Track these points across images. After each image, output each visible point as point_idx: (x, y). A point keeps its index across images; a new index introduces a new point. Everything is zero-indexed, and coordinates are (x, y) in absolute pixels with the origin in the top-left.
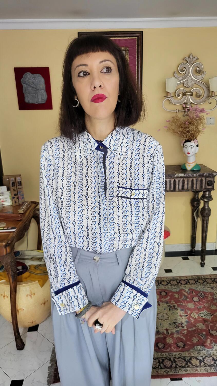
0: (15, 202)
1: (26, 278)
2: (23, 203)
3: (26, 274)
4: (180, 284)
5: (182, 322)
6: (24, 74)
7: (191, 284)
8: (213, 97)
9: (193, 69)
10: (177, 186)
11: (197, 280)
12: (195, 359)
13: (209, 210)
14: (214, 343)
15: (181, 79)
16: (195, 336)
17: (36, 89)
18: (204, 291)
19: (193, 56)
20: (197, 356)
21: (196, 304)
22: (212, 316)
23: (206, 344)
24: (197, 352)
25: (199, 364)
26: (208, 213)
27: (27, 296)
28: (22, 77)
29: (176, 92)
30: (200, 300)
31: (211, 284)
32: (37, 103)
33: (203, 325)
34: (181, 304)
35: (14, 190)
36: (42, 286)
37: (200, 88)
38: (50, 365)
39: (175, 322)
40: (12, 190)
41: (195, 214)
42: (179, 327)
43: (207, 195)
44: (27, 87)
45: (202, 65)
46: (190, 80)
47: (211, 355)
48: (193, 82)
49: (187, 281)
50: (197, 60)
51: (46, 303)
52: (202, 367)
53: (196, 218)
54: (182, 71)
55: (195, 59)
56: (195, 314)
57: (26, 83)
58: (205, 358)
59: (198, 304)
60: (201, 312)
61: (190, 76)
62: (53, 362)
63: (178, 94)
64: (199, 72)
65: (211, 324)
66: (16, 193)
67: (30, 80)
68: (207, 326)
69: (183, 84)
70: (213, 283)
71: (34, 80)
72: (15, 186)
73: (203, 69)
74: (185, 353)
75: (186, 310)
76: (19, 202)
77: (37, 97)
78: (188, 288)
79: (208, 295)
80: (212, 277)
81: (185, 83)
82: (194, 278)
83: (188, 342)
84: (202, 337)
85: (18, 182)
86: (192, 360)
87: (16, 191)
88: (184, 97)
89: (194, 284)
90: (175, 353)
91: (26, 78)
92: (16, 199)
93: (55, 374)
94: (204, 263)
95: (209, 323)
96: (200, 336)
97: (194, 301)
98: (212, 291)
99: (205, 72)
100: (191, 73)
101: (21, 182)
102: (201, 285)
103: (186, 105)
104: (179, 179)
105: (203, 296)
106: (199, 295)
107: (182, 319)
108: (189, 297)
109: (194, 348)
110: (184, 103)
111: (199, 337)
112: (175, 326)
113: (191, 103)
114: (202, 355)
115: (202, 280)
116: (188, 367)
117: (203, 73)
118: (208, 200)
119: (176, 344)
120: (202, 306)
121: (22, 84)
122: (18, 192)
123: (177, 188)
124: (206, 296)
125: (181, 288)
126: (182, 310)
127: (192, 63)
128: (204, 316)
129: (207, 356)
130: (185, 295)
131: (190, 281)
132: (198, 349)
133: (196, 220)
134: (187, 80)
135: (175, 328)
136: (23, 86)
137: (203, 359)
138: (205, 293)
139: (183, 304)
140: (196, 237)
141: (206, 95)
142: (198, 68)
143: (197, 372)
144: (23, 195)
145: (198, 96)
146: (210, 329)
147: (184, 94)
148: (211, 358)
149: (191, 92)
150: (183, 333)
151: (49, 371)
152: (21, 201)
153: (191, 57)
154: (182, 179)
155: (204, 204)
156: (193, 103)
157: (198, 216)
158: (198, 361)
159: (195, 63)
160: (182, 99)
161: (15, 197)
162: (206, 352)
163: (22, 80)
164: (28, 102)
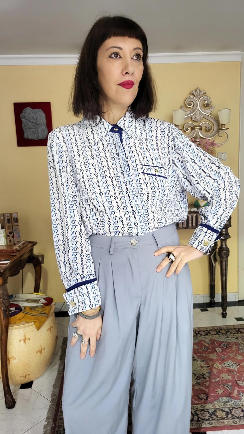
0: (10, 241)
1: (20, 319)
2: (19, 242)
3: (20, 315)
4: (199, 335)
5: (203, 373)
6: (24, 109)
7: (212, 335)
8: (223, 130)
9: (201, 103)
10: (190, 222)
11: (219, 330)
12: (220, 411)
13: (228, 250)
14: (242, 394)
15: (189, 113)
16: (219, 388)
17: (36, 124)
18: (227, 341)
19: (200, 90)
20: (224, 408)
21: (219, 354)
22: (238, 367)
23: (233, 395)
24: (222, 404)
25: (225, 416)
26: (226, 253)
27: (20, 341)
28: (22, 112)
29: (184, 126)
30: (224, 350)
31: (235, 334)
32: (37, 139)
33: (229, 375)
34: (202, 355)
35: (9, 228)
37: (209, 122)
38: (46, 423)
39: (195, 373)
40: (7, 228)
41: (212, 257)
42: (200, 378)
43: (224, 233)
44: (27, 121)
45: (210, 98)
46: (198, 114)
47: (240, 406)
48: (202, 117)
49: (207, 332)
50: (204, 94)
51: (43, 351)
52: (230, 419)
53: (213, 262)
54: (190, 104)
55: (202, 93)
56: (218, 364)
57: (26, 118)
58: (232, 409)
59: (221, 355)
60: (225, 363)
61: (198, 110)
62: (49, 420)
63: (186, 128)
64: (207, 106)
65: (238, 374)
66: (11, 230)
67: (30, 115)
68: (233, 377)
69: (191, 118)
70: (238, 333)
71: (34, 115)
72: (10, 223)
73: (211, 102)
74: (209, 406)
75: (207, 361)
76: (14, 241)
77: (37, 132)
78: (209, 339)
79: (233, 345)
80: (236, 327)
81: (194, 117)
82: (215, 329)
83: (211, 394)
84: (228, 388)
85: (14, 218)
86: (217, 412)
88: (193, 131)
89: (216, 335)
90: (196, 406)
91: (26, 113)
92: (10, 237)
93: (51, 432)
94: (226, 314)
95: (235, 373)
96: (226, 387)
97: (216, 351)
98: (236, 341)
99: (213, 106)
100: (199, 107)
101: (17, 218)
102: (223, 335)
103: (196, 139)
104: (192, 214)
105: (226, 346)
106: (222, 345)
107: (204, 370)
108: (210, 347)
109: (219, 399)
110: (194, 138)
111: (223, 388)
113: (201, 137)
114: (228, 406)
115: (225, 331)
116: (212, 420)
117: (212, 106)
118: (225, 238)
119: (197, 396)
120: (226, 356)
121: (22, 119)
122: (14, 230)
123: (190, 225)
124: (230, 346)
125: (200, 339)
126: (203, 361)
127: (200, 96)
128: (229, 366)
129: (235, 408)
130: (205, 346)
131: (210, 332)
132: (224, 400)
133: (214, 265)
134: (195, 114)
135: (196, 379)
136: (23, 121)
137: (230, 410)
138: (229, 343)
139: (204, 355)
140: (214, 285)
141: (216, 129)
142: (206, 102)
143: (223, 424)
144: (19, 234)
145: (208, 130)
146: (236, 380)
147: (193, 129)
148: (240, 410)
149: (200, 126)
150: (205, 385)
151: (45, 430)
152: (16, 240)
153: (198, 91)
154: (195, 215)
155: (222, 243)
156: (203, 137)
157: (215, 260)
158: (225, 413)
159: (202, 97)
160: (191, 134)
161: (10, 235)
162: (233, 403)
163: (21, 115)
164: (27, 137)
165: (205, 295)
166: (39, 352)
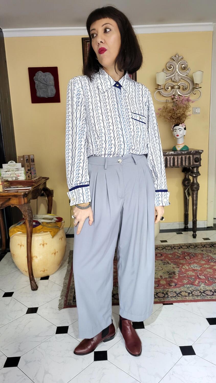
0: (29, 177)
1: (39, 230)
2: (35, 177)
3: (39, 227)
4: (173, 249)
5: (174, 271)
6: (36, 73)
7: (183, 249)
8: (197, 88)
9: (179, 66)
10: (169, 163)
11: (189, 246)
12: (184, 292)
13: (198, 185)
14: (201, 283)
15: (169, 75)
16: (185, 279)
17: (46, 85)
18: (195, 252)
19: (179, 55)
20: (187, 290)
21: (187, 260)
22: (201, 267)
23: (195, 283)
24: (186, 288)
25: (188, 295)
26: (197, 187)
27: (40, 245)
28: (35, 75)
29: (166, 86)
30: (191, 258)
31: (202, 248)
32: (47, 97)
33: (193, 272)
34: (174, 261)
35: (28, 166)
36: (53, 237)
37: (186, 83)
38: (61, 298)
39: (168, 271)
40: (26, 166)
41: (186, 191)
42: (172, 274)
43: (195, 171)
44: (39, 83)
45: (187, 62)
46: (177, 76)
47: (199, 290)
48: (180, 78)
49: (180, 247)
50: (182, 58)
51: (56, 253)
52: (190, 296)
53: (187, 196)
54: (170, 68)
55: (180, 58)
56: (186, 266)
57: (38, 80)
58: (193, 291)
59: (189, 260)
60: (191, 265)
61: (177, 72)
62: (62, 297)
63: (167, 87)
64: (184, 68)
65: (200, 272)
66: (29, 168)
67: (42, 77)
68: (196, 273)
69: (171, 79)
70: (203, 248)
71: (45, 78)
72: (28, 162)
73: (187, 66)
74: (176, 289)
75: (178, 264)
76: (31, 176)
77: (47, 91)
78: (181, 251)
79: (199, 255)
80: (203, 244)
81: (173, 78)
82: (187, 245)
83: (179, 283)
84: (191, 280)
85: (31, 159)
86: (182, 293)
87: (30, 167)
88: (173, 90)
89: (187, 248)
90: (167, 289)
91: (38, 76)
92: (29, 173)
93: (65, 303)
94: (196, 235)
95: (198, 271)
96: (190, 279)
97: (186, 259)
98: (202, 252)
99: (189, 69)
100: (177, 70)
101: (33, 159)
102: (192, 249)
103: (175, 96)
104: (170, 157)
105: (194, 255)
106: (190, 255)
107: (175, 269)
108: (181, 256)
109: (184, 286)
110: (173, 95)
111: (188, 280)
112: (169, 274)
113: (179, 95)
114: (190, 290)
115: (194, 246)
116: (178, 297)
117: (188, 69)
118: (196, 175)
119: (169, 284)
120: (192, 261)
121: (35, 81)
122: (31, 168)
123: (169, 165)
124: (196, 256)
125: (174, 251)
126: (175, 264)
127: (178, 61)
128: (194, 267)
129: (195, 290)
130: (178, 256)
131: (182, 247)
132: (188, 286)
133: (188, 198)
134: (175, 76)
135: (168, 275)
136: (36, 82)
137: (191, 292)
138: (195, 254)
139: (176, 261)
140: (188, 214)
141: (191, 88)
142: (183, 66)
143: (185, 299)
144: (35, 171)
145: (184, 89)
146: (198, 275)
147: (173, 88)
148: (199, 291)
149: (178, 86)
150: (175, 278)
151: (60, 302)
152: (33, 176)
153: (177, 57)
154: (172, 157)
155: (193, 179)
156: (181, 95)
157: (189, 194)
158: (187, 293)
159: (180, 61)
160: (171, 92)
161: (28, 172)
162: (194, 288)
163: (34, 78)
164: (39, 96)
165: (181, 222)
166: (53, 254)
